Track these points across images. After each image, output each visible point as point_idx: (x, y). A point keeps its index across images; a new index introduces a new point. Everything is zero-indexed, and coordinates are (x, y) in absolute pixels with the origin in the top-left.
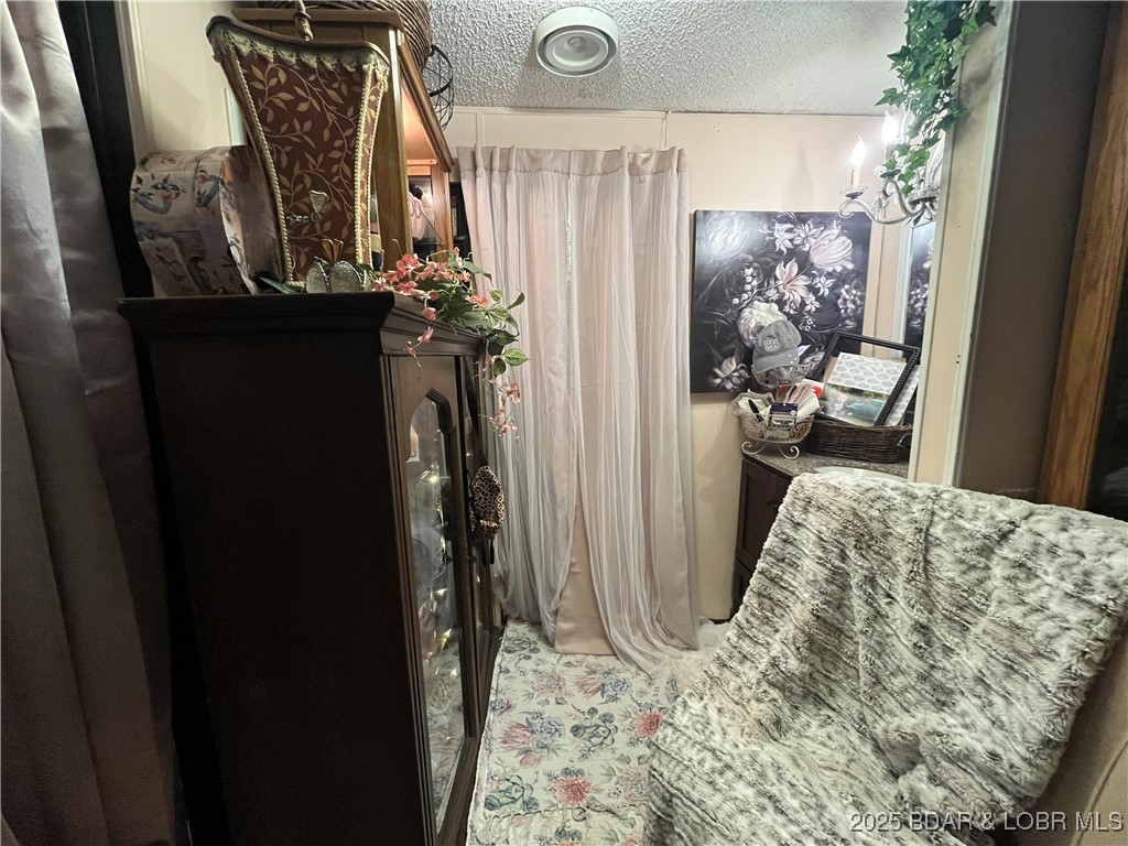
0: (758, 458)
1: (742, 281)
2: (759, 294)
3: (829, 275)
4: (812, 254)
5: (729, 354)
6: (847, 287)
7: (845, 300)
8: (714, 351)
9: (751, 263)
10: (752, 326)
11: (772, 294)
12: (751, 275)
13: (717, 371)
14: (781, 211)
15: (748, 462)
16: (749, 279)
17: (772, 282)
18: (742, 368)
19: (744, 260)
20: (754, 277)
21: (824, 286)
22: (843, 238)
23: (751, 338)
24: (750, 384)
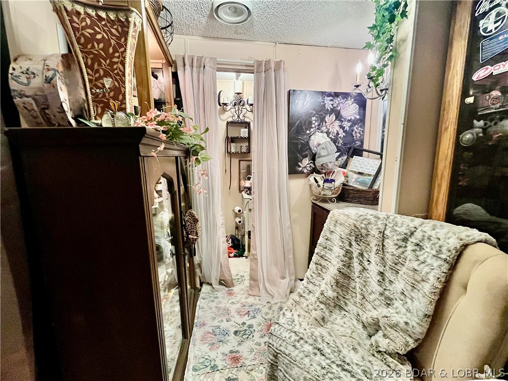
0: (318, 204)
1: (310, 123)
2: (318, 129)
3: (349, 121)
4: (341, 111)
5: (306, 156)
6: (356, 126)
7: (356, 132)
8: (298, 155)
9: (315, 115)
10: (315, 144)
11: (324, 129)
12: (315, 120)
13: (300, 164)
14: (327, 91)
15: (315, 207)
16: (314, 122)
17: (324, 123)
18: (311, 163)
19: (312, 113)
20: (316, 121)
21: (347, 125)
22: (355, 104)
23: (315, 149)
24: (315, 170)
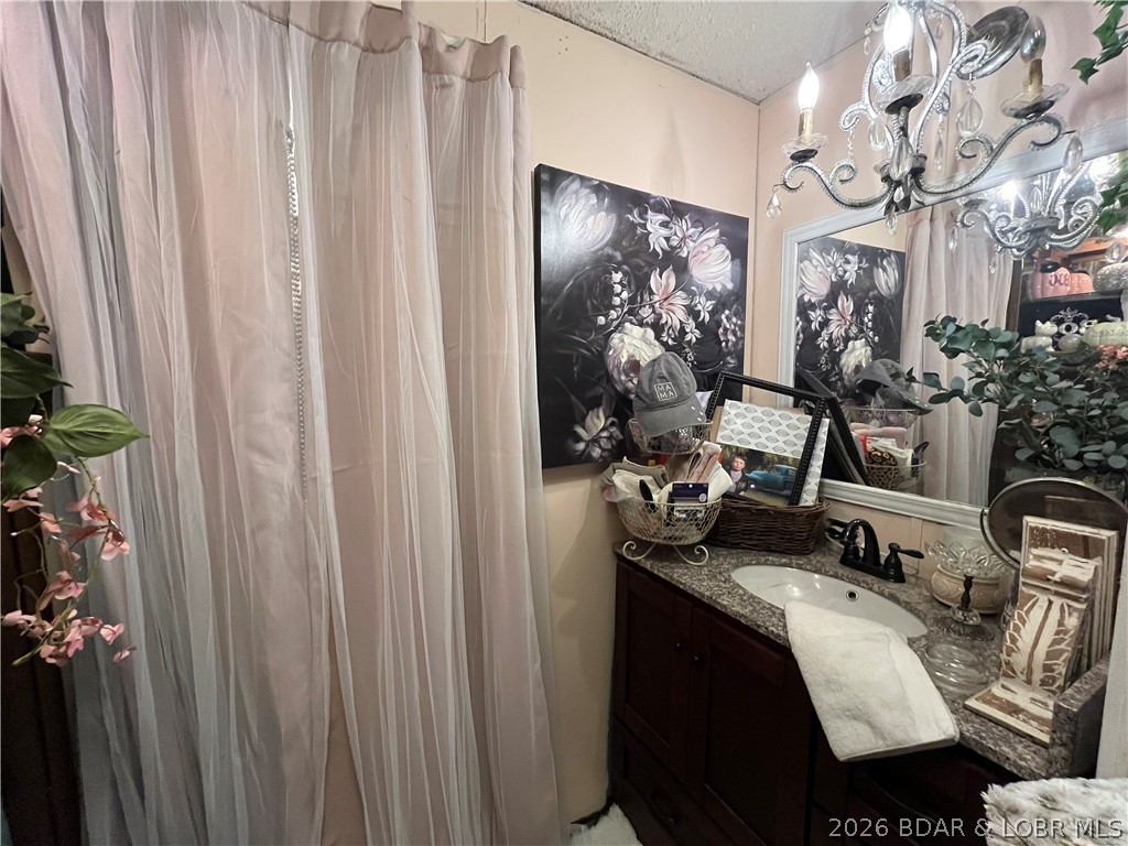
1: (608, 291)
2: (631, 312)
3: (710, 295)
4: (691, 263)
6: (727, 312)
7: (726, 330)
8: (573, 398)
9: (620, 264)
10: (623, 361)
11: (646, 312)
12: (620, 283)
13: (580, 430)
14: (654, 193)
16: (618, 288)
17: (646, 296)
18: (613, 424)
19: (610, 258)
20: (623, 286)
21: (705, 306)
23: (623, 378)
24: (624, 449)
